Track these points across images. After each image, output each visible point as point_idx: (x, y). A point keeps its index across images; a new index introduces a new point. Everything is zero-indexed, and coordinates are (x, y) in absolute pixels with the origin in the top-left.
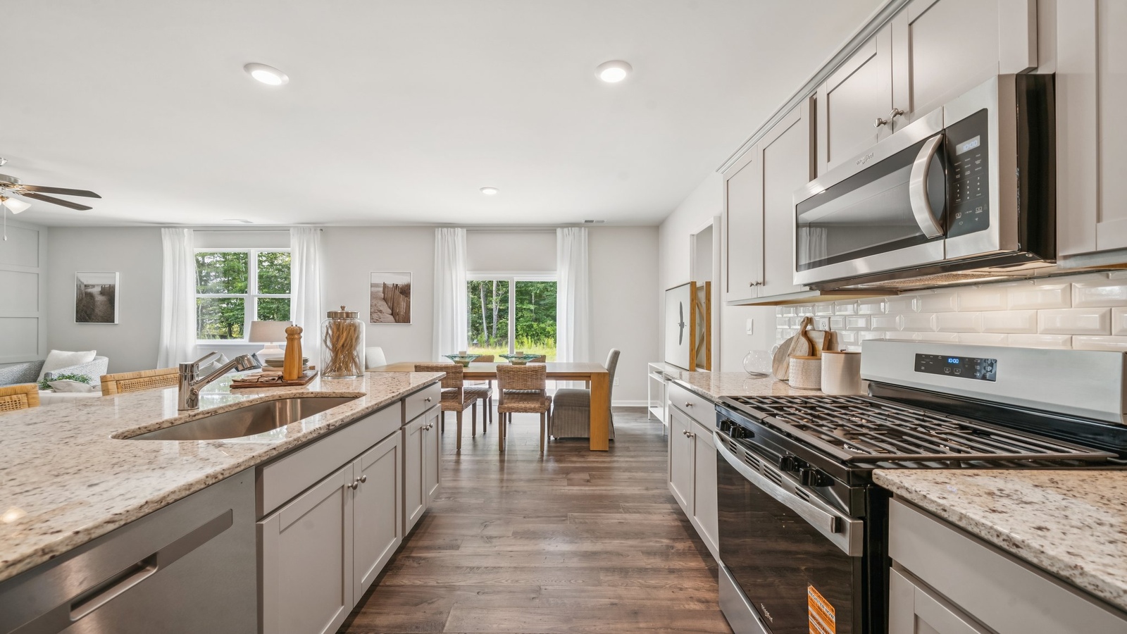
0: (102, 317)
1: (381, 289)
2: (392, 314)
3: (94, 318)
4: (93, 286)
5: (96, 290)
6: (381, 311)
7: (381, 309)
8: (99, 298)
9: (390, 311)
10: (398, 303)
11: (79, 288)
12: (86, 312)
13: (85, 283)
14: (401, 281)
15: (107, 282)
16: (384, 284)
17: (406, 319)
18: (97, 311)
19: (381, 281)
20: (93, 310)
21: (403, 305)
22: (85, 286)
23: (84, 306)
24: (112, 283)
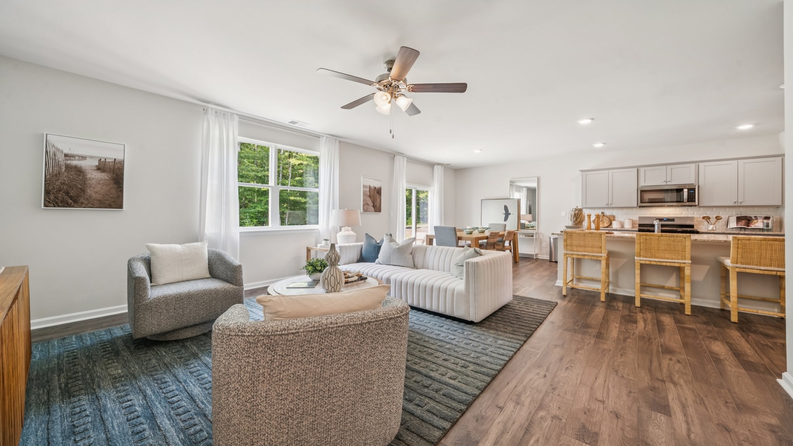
0: (100, 201)
1: (368, 189)
2: (373, 207)
3: (86, 202)
4: (84, 158)
5: (88, 165)
6: (368, 204)
7: (368, 202)
8: (95, 177)
9: (372, 204)
10: (376, 200)
11: (50, 156)
12: (67, 193)
13: (66, 151)
14: (377, 185)
15: (111, 154)
16: (370, 186)
17: (380, 211)
18: (89, 191)
19: (367, 184)
20: (83, 191)
21: (378, 200)
22: (66, 155)
23: (63, 184)
24: (119, 157)
